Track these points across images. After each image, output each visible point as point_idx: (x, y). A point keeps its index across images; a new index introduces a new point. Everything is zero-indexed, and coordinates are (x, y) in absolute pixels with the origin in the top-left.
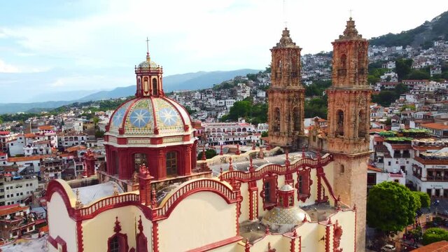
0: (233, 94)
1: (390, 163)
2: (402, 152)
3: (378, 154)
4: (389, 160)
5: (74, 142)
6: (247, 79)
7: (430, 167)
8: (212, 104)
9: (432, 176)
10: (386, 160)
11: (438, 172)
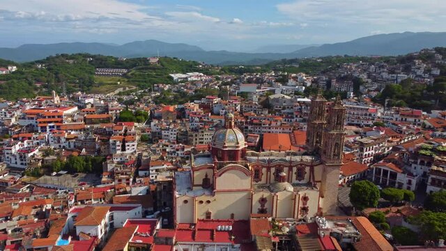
0: (407, 70)
1: (415, 168)
2: (426, 162)
3: (410, 160)
4: (416, 165)
5: (250, 109)
6: (434, 52)
7: (434, 176)
8: (384, 77)
9: (434, 183)
10: (413, 166)
11: (440, 181)
